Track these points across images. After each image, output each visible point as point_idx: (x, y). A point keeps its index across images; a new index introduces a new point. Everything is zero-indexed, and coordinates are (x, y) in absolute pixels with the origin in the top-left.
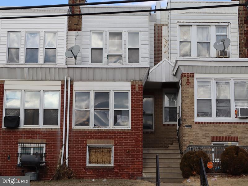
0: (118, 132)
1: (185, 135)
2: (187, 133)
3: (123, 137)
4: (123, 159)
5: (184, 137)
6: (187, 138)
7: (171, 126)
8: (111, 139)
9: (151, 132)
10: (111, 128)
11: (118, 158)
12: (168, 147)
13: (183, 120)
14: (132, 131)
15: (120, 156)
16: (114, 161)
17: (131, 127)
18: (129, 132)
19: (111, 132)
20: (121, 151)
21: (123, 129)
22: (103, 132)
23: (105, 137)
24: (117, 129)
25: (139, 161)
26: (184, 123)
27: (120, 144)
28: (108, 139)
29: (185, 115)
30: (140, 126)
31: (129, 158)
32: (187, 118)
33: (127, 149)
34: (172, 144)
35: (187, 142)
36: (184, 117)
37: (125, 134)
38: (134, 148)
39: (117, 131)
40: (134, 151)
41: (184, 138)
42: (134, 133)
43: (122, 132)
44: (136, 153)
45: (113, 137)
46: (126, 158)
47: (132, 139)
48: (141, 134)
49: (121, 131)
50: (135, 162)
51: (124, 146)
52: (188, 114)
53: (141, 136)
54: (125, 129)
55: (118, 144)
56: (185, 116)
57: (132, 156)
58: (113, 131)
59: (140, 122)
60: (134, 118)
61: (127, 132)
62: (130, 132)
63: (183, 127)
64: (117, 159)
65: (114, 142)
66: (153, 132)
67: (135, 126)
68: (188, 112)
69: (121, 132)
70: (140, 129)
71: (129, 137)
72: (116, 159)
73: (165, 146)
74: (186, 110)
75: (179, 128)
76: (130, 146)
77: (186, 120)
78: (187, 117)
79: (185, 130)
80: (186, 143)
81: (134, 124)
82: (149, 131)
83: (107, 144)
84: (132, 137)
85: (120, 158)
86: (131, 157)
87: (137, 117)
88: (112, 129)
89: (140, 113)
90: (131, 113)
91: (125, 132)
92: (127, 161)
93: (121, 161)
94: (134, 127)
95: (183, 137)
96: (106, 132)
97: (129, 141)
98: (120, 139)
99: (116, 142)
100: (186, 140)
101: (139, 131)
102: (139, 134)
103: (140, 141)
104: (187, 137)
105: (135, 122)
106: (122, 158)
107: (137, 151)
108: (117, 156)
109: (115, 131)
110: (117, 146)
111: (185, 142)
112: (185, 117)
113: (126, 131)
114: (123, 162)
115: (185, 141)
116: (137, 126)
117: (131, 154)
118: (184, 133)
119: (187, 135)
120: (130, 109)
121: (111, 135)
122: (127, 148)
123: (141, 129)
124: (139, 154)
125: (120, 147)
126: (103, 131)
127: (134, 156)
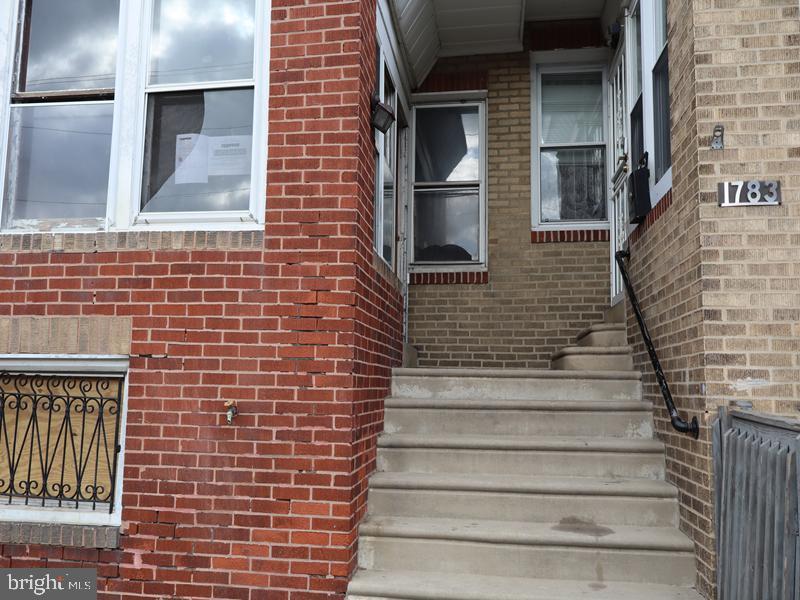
0: (161, 256)
1: (727, 270)
2: (742, 255)
3: (196, 296)
4: (197, 475)
5: (715, 285)
6: (735, 300)
7: (575, 241)
8: (108, 310)
9: (472, 274)
10: (124, 226)
11: (153, 459)
12: (558, 360)
13: (703, 142)
14: (272, 244)
15: (172, 446)
16: (127, 486)
17: (269, 217)
18: (247, 256)
19: (110, 256)
20: (178, 405)
21: (201, 234)
22: (59, 256)
23: (66, 297)
24: (154, 234)
25: (318, 495)
26: (708, 169)
27: (175, 350)
28: (88, 310)
29: (717, 100)
30: (331, 203)
31: (242, 462)
32: (739, 121)
33: (227, 393)
34: (583, 338)
35: (741, 329)
36: (706, 115)
37: (213, 269)
38: (283, 380)
39: (155, 248)
40: (281, 408)
41: (709, 301)
42: (290, 260)
43: (198, 255)
44: (302, 422)
45: (123, 297)
46: (214, 461)
47: (268, 310)
48: (344, 271)
49: (189, 249)
50: (285, 497)
51: (201, 364)
52: (747, 90)
53: (343, 285)
54: (214, 234)
55: (160, 349)
56: (715, 110)
57: (262, 449)
58: (127, 248)
59: (334, 176)
60: (292, 139)
61: (234, 256)
62: (256, 256)
63: (705, 198)
64: (148, 474)
65: (136, 335)
66: (478, 274)
67: (294, 203)
68: (744, 69)
69: (182, 255)
70: (333, 230)
71: (246, 297)
72: (142, 468)
73: (545, 349)
74: (723, 59)
75: (635, 236)
76: (251, 365)
77: (729, 140)
78: (737, 112)
79: (723, 226)
80: (732, 344)
81: (290, 191)
82: (460, 269)
83: (82, 350)
84: (272, 297)
85: (169, 460)
86: (255, 455)
87: (316, 138)
88: (122, 236)
89: (337, 99)
90: (273, 103)
91: (219, 255)
92: (225, 490)
93: (178, 489)
94: (288, 217)
95: (708, 285)
96: (76, 257)
97: (248, 324)
98: (181, 310)
99: (143, 335)
100: (733, 314)
101: (326, 244)
102: (326, 271)
103: (334, 326)
104: (744, 285)
105: (295, 177)
106: (186, 461)
107: (306, 408)
108: (150, 445)
109: (141, 247)
110: (155, 364)
111: (723, 330)
112: (716, 118)
113: (220, 247)
114: (195, 496)
115: (725, 320)
116: (309, 203)
117: (257, 434)
118: (714, 254)
119: (739, 271)
120: (261, 79)
121: (111, 283)
122: (231, 379)
123: (344, 230)
124: (319, 436)
125: (171, 378)
126: (58, 248)
127: (285, 449)
